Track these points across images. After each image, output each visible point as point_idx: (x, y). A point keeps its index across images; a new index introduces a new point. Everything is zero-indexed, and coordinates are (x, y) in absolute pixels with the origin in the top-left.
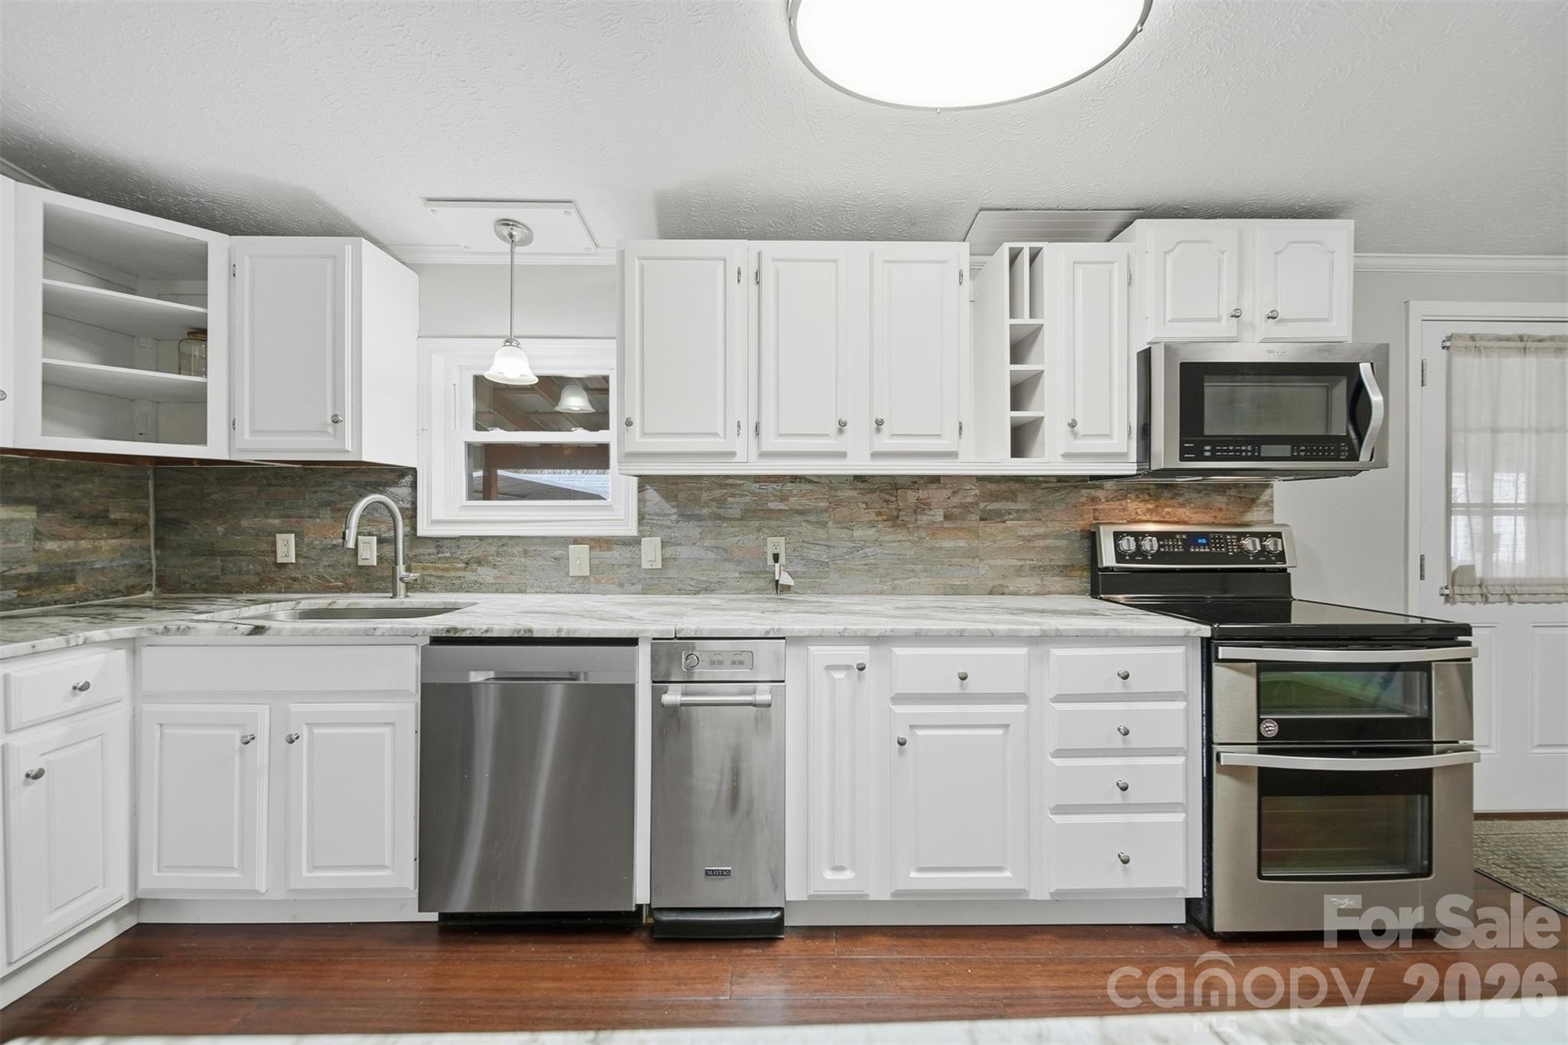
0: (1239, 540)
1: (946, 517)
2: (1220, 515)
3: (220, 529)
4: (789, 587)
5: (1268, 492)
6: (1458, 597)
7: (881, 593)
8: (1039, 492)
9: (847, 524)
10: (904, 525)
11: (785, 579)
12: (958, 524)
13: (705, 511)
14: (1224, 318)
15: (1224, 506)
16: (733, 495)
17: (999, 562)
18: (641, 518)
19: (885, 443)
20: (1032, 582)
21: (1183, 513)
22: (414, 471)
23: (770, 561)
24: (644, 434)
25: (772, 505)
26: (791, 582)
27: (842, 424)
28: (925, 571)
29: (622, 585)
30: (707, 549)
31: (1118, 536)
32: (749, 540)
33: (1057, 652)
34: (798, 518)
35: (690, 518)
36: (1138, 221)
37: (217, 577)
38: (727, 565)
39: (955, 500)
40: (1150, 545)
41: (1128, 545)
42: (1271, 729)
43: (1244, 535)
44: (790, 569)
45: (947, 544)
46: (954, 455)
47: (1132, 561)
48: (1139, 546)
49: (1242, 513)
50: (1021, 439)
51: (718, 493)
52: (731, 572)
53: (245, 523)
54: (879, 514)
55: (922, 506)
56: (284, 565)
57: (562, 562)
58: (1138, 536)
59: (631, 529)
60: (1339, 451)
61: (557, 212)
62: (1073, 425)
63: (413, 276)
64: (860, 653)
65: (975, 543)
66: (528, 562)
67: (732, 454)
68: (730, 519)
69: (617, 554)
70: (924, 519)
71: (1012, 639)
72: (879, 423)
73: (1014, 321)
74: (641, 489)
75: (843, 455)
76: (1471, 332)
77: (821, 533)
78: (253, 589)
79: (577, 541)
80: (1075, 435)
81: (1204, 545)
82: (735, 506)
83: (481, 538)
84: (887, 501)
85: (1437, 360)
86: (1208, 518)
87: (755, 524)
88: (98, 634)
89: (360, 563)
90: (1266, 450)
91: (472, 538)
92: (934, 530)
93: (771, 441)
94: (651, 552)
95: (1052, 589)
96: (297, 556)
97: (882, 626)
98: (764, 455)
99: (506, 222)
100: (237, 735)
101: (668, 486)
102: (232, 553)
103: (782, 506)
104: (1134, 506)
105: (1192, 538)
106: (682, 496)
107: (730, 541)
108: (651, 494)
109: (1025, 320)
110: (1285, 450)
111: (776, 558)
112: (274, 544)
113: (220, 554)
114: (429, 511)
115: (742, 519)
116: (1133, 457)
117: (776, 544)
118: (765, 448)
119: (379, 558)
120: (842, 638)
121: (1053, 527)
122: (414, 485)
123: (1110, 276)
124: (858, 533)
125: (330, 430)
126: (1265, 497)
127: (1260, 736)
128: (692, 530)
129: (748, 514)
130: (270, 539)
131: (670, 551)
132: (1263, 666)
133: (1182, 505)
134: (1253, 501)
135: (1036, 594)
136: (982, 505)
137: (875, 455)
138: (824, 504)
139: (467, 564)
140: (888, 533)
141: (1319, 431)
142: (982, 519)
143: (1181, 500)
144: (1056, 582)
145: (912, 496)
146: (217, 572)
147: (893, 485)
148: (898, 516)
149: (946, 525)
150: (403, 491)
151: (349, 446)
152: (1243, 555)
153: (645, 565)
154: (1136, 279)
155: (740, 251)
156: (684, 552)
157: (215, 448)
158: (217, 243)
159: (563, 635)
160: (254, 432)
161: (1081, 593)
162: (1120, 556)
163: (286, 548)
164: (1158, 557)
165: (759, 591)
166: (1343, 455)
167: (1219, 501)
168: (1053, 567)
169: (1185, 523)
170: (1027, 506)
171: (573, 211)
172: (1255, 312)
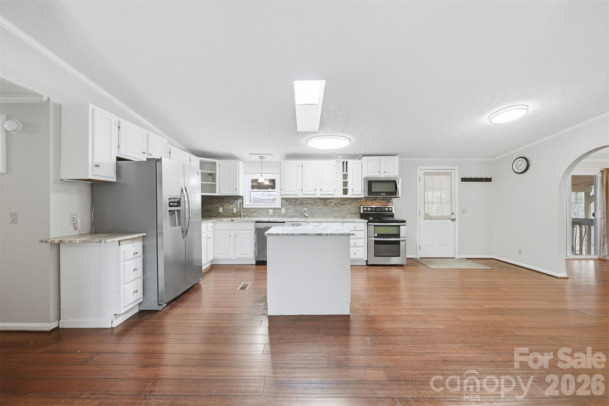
0: (385, 208)
1: (335, 204)
2: (383, 204)
3: (210, 207)
4: (307, 217)
5: (392, 200)
6: (426, 219)
7: (323, 218)
8: (351, 200)
9: (318, 206)
10: (327, 206)
11: (307, 215)
12: (337, 206)
13: (293, 203)
14: (377, 172)
15: (384, 203)
16: (298, 201)
17: (344, 212)
18: (282, 205)
19: (322, 193)
20: (350, 216)
21: (377, 204)
22: (243, 196)
23: (304, 212)
24: (284, 191)
25: (304, 202)
26: (308, 216)
27: (315, 190)
28: (331, 214)
29: (278, 216)
30: (293, 210)
31: (364, 208)
32: (300, 209)
33: (346, 224)
34: (309, 205)
35: (290, 204)
36: (363, 157)
37: (209, 215)
38: (297, 213)
39: (336, 202)
40: (369, 209)
41: (365, 209)
42: (376, 235)
43: (386, 207)
44: (308, 213)
45: (335, 209)
46: (334, 195)
47: (366, 212)
48: (367, 209)
49: (387, 204)
50: (345, 192)
51: (295, 200)
52: (297, 214)
53: (214, 205)
54: (323, 204)
55: (330, 203)
56: (220, 213)
57: (268, 212)
58: (367, 208)
59: (280, 207)
60: (393, 194)
61: (270, 156)
62: (352, 190)
63: (243, 163)
64: (317, 224)
65: (340, 209)
66: (262, 212)
67: (298, 194)
68: (297, 205)
69: (277, 211)
70: (331, 205)
71: (339, 222)
72: (321, 190)
73: (344, 173)
74: (282, 200)
75: (316, 195)
76: (428, 172)
77: (313, 207)
78: (215, 217)
79: (271, 208)
80: (353, 191)
81: (379, 209)
82: (298, 203)
83: (254, 208)
84: (324, 202)
85: (422, 177)
86: (381, 205)
87: (302, 205)
88: (210, 221)
89: (233, 212)
90: (381, 194)
91: (252, 208)
92: (333, 207)
93: (304, 192)
94: (283, 211)
95: (353, 217)
96: (223, 211)
97: (320, 220)
98: (303, 195)
99: (261, 157)
100: (228, 236)
101: (287, 199)
102: (211, 211)
103: (306, 203)
104: (369, 203)
105: (377, 208)
106: (289, 201)
107: (297, 209)
108: (283, 200)
109: (345, 173)
110: (385, 194)
111: (305, 212)
112: (219, 209)
113: (210, 211)
114: (245, 204)
115: (299, 205)
116: (363, 195)
117: (305, 209)
118: (303, 193)
119: (237, 212)
120: (314, 222)
121: (354, 206)
122: (243, 199)
123: (359, 166)
124: (319, 207)
125: (235, 191)
126: (391, 201)
127: (374, 236)
128: (290, 207)
129: (300, 204)
130: (218, 208)
131: (287, 210)
132: (375, 226)
133: (376, 202)
134: (389, 202)
135: (351, 218)
136: (341, 202)
137: (321, 195)
138: (314, 202)
139: (252, 213)
140: (324, 207)
141: (392, 191)
142: (341, 205)
143: (376, 201)
144: (354, 216)
145: (329, 201)
146: (209, 214)
147: (325, 199)
148: (326, 204)
149: (335, 206)
150: (240, 201)
151: (238, 193)
152: (385, 211)
153: (282, 213)
154: (363, 166)
155: (299, 162)
156: (289, 211)
157: (217, 194)
158: (217, 161)
159: (275, 221)
160: (223, 191)
161: (359, 218)
162: (364, 211)
163: (221, 210)
164: (370, 211)
165: (302, 217)
166: (394, 195)
167: (383, 202)
168: (354, 213)
169: (377, 205)
170: (349, 202)
171: (272, 156)
172: (382, 171)
